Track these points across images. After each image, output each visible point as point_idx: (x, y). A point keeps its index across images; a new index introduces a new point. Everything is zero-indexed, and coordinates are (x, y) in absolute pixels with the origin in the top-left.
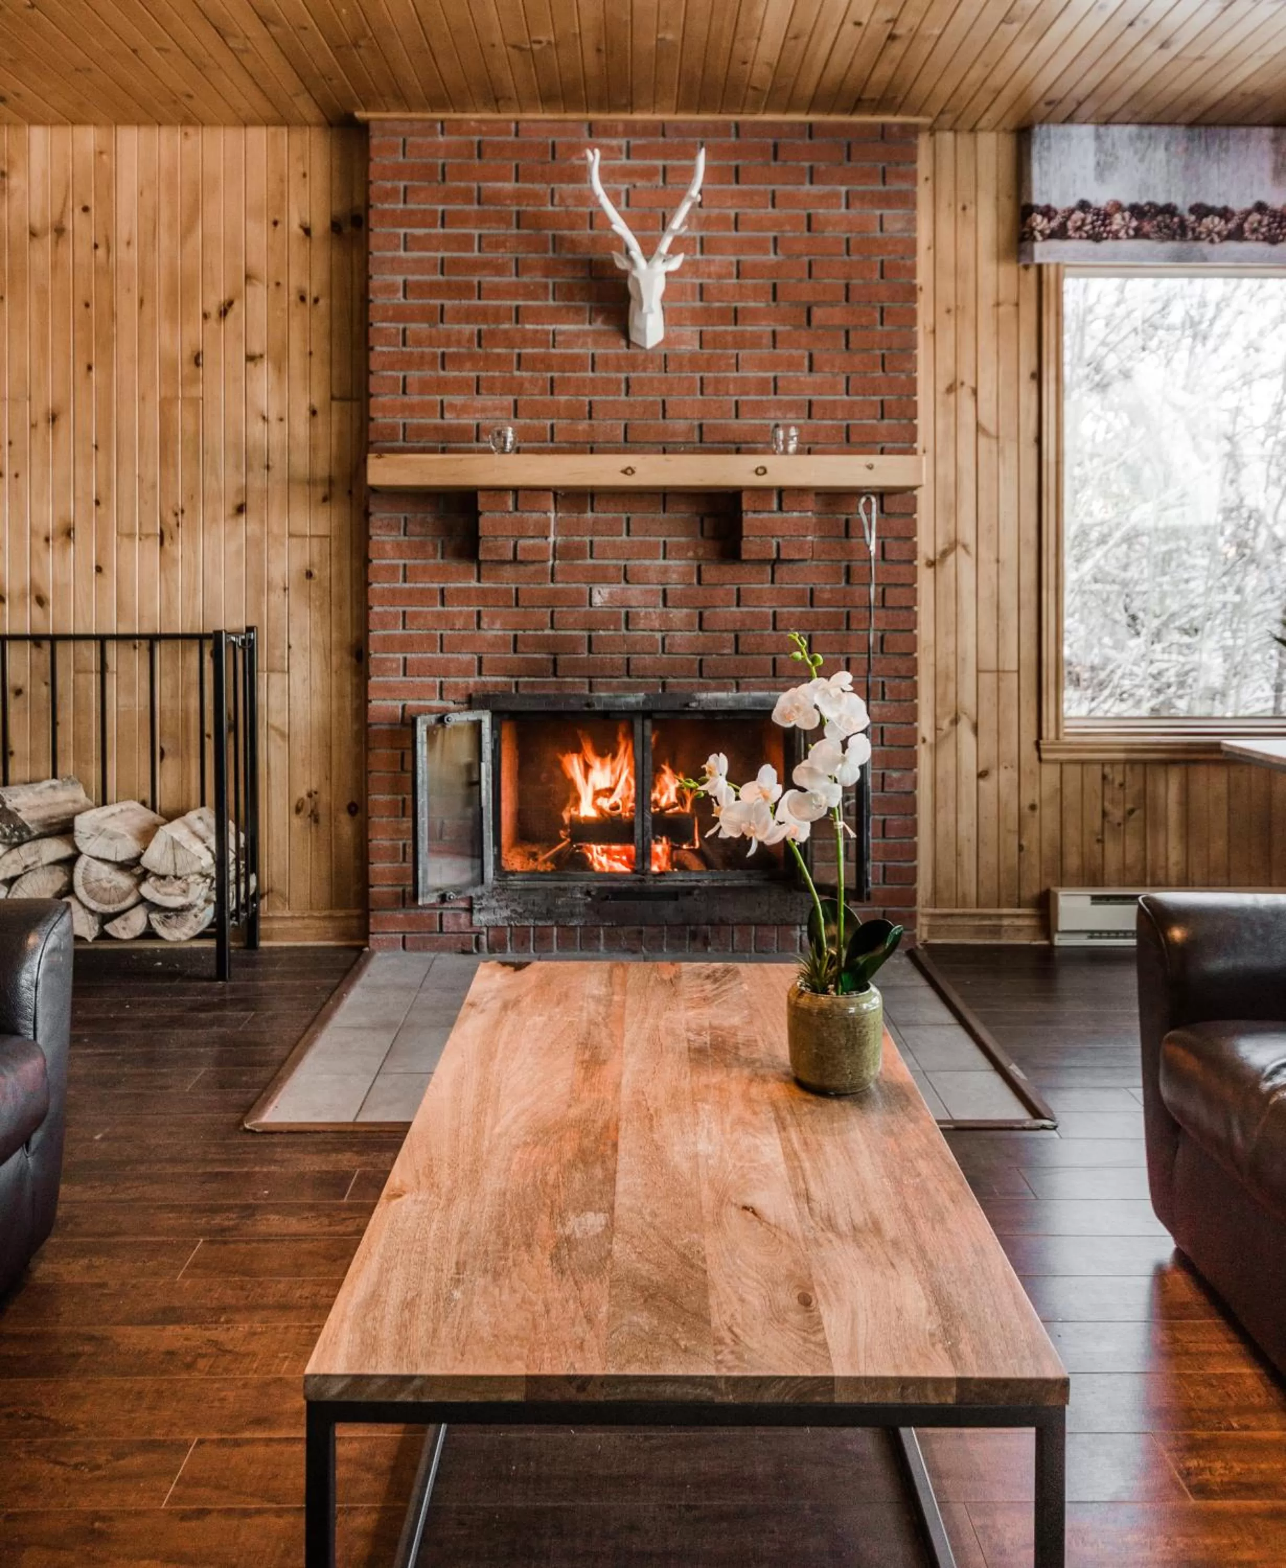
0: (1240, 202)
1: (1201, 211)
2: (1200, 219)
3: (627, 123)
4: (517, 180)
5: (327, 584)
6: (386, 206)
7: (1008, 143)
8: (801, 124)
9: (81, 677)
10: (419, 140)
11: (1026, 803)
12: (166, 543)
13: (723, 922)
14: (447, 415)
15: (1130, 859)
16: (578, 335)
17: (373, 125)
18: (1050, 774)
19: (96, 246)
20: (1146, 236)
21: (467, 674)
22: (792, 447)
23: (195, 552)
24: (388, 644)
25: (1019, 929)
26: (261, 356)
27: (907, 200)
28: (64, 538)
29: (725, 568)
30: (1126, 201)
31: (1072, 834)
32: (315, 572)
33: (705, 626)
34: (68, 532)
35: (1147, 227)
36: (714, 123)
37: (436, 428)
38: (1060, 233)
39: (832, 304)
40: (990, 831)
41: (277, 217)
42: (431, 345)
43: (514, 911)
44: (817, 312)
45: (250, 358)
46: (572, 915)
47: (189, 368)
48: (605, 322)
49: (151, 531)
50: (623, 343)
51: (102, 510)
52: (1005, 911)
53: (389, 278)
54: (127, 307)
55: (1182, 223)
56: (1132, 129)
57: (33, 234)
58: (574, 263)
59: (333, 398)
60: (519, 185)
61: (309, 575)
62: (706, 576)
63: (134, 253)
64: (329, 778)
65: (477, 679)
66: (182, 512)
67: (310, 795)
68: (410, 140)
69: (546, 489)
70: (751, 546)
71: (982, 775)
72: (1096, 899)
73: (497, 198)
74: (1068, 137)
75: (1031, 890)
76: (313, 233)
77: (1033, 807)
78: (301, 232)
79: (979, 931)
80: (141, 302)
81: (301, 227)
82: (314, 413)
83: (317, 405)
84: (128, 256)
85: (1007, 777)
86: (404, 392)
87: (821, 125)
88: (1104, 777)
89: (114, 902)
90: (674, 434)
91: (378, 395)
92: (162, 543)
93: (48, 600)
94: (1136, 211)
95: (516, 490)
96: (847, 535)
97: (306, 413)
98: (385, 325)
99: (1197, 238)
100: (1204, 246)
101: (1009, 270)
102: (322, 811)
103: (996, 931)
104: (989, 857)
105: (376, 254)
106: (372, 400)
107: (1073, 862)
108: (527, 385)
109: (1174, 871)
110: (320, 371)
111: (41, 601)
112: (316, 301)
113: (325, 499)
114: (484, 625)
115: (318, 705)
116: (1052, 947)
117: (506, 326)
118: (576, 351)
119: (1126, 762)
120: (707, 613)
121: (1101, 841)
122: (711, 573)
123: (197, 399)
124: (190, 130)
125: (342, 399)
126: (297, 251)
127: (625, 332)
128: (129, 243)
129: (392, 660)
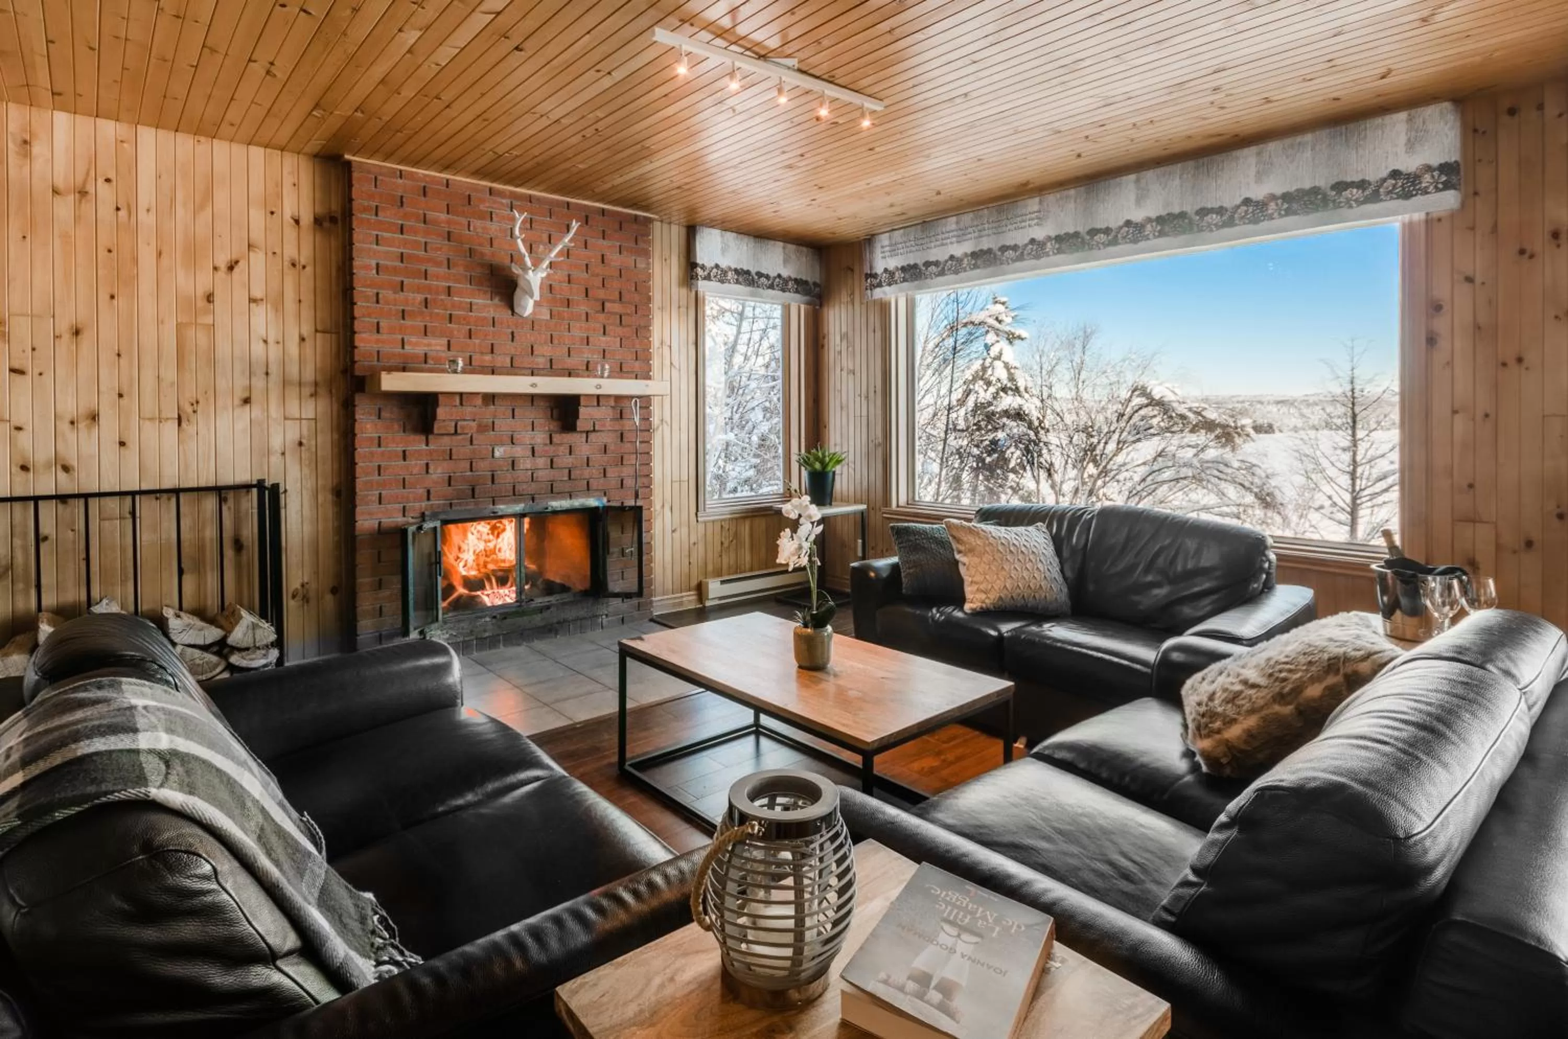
0: (773, 274)
1: (760, 275)
2: (759, 278)
3: (512, 193)
4: (448, 213)
5: (314, 450)
6: (364, 216)
7: (683, 231)
8: (599, 208)
9: (106, 524)
10: (387, 179)
11: (692, 542)
12: (184, 424)
13: (565, 621)
14: (406, 347)
15: (732, 563)
16: (485, 306)
17: (354, 165)
18: (701, 527)
19: (118, 209)
20: (740, 284)
21: (420, 501)
22: (606, 374)
23: (209, 430)
24: (370, 485)
25: (690, 601)
26: (262, 300)
27: (646, 254)
28: (88, 422)
29: (564, 435)
30: (733, 267)
31: (710, 555)
32: (304, 441)
33: (554, 466)
34: (94, 417)
35: (741, 280)
36: (557, 200)
37: (399, 354)
38: (708, 278)
39: (613, 301)
40: (677, 556)
41: (274, 210)
42: (395, 305)
43: (451, 635)
44: (607, 305)
45: (252, 300)
46: (485, 631)
47: (201, 303)
48: (501, 300)
49: (169, 416)
50: (510, 312)
51: (124, 401)
52: (684, 594)
53: (367, 261)
54: (147, 256)
55: (753, 279)
56: (734, 234)
57: (55, 192)
58: (482, 265)
59: (316, 331)
60: (450, 216)
61: (301, 444)
62: (555, 440)
63: (151, 219)
64: (317, 573)
65: (427, 503)
66: (197, 402)
67: (303, 586)
68: (380, 178)
69: (478, 394)
70: (581, 424)
71: (673, 531)
72: (723, 582)
73: (436, 222)
74: (711, 234)
75: (694, 583)
76: (301, 223)
77: (694, 544)
78: (292, 221)
79: (674, 605)
80: (160, 254)
81: (292, 218)
82: (302, 339)
83: (305, 333)
84: (147, 220)
85: (685, 530)
86: (378, 332)
87: (609, 211)
88: (722, 526)
89: (206, 672)
90: (537, 364)
91: (360, 332)
92: (179, 424)
93: (74, 470)
94: (736, 271)
95: (461, 394)
96: (621, 417)
97: (296, 339)
98: (364, 289)
99: (758, 287)
100: (760, 290)
101: (684, 291)
102: (312, 594)
103: (681, 604)
104: (677, 569)
105: (357, 244)
106: (356, 335)
107: (710, 568)
108: (455, 333)
109: (748, 566)
110: (307, 313)
111: (66, 469)
112: (304, 267)
113: (311, 395)
114: (431, 471)
115: (307, 528)
116: (704, 607)
117: (443, 297)
118: (484, 314)
119: (732, 519)
120: (555, 460)
121: (721, 556)
122: (557, 438)
123: (208, 325)
124: (202, 139)
125: (324, 332)
126: (290, 233)
127: (511, 307)
128: (148, 210)
129: (373, 495)
